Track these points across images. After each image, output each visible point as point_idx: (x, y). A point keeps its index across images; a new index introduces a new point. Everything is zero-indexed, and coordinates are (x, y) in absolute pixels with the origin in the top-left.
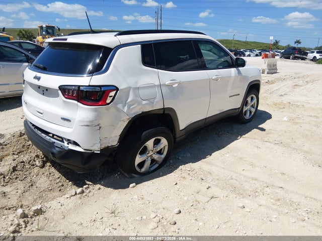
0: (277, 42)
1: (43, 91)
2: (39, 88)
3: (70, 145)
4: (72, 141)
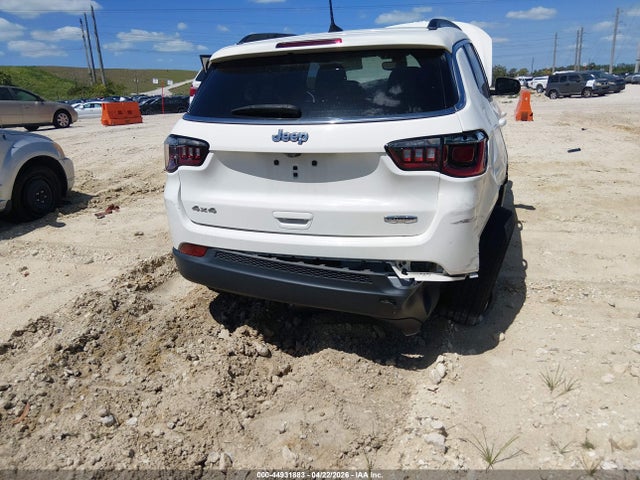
1: (295, 168)
2: (276, 163)
3: (410, 275)
4: (407, 266)
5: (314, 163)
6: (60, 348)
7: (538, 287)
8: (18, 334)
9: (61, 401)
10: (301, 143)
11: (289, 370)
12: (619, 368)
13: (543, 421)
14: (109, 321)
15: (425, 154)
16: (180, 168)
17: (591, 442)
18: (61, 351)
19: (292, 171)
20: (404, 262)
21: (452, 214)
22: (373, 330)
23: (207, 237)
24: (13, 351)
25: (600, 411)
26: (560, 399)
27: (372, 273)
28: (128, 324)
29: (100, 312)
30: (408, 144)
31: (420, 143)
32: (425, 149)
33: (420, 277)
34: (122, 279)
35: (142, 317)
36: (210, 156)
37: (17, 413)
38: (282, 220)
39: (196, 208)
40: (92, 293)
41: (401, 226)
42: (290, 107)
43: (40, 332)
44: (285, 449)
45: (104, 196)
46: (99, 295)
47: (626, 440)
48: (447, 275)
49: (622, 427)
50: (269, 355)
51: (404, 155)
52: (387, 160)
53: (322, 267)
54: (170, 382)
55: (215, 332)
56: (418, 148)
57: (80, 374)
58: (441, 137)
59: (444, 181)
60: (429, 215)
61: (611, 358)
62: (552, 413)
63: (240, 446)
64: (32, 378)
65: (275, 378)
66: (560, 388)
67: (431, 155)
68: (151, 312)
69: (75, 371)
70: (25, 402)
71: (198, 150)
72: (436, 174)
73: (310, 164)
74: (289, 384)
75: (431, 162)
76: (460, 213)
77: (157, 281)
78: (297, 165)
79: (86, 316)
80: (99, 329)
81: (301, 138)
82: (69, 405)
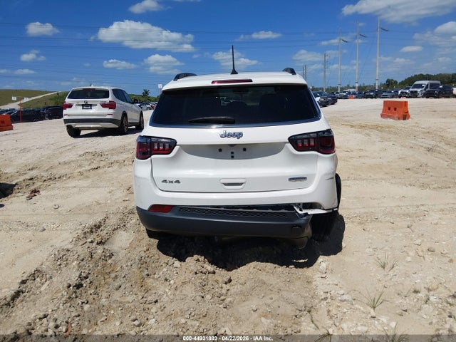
0: (146, 93)
1: (232, 153)
2: (220, 150)
3: (304, 211)
4: (301, 206)
5: (245, 150)
6: (69, 286)
7: (350, 217)
8: (24, 282)
9: (95, 317)
10: (238, 138)
11: (230, 281)
12: (411, 254)
13: (388, 283)
14: (91, 266)
15: (309, 142)
16: (153, 157)
17: (417, 290)
18: (71, 288)
19: (231, 155)
20: (299, 204)
21: (326, 174)
22: (274, 249)
23: (173, 199)
24: (24, 294)
25: (414, 275)
26: (391, 272)
27: (286, 211)
28: (104, 266)
29: (83, 260)
30: (298, 137)
31: (305, 136)
32: (309, 139)
33: (311, 212)
34: (78, 238)
35: (109, 261)
36: (176, 148)
37: (64, 330)
38: (225, 184)
39: (165, 181)
40: (63, 250)
41: (298, 183)
42: (229, 118)
43: (38, 279)
44: (263, 319)
45: (24, 184)
46: (68, 250)
47: (433, 285)
48: (324, 209)
49: (428, 281)
50: (214, 273)
51: (299, 143)
52: (289, 146)
53: (255, 210)
54: (161, 295)
55: (170, 263)
56: (305, 139)
57: (88, 302)
58: (317, 133)
59: (321, 156)
60: (313, 176)
61: (405, 249)
62: (391, 279)
63: (234, 323)
64: (61, 307)
65: (224, 285)
66: (388, 267)
67: (312, 143)
68: (113, 258)
69: (84, 300)
70: (67, 322)
71: (167, 145)
72: (316, 153)
73: (242, 150)
74: (234, 288)
75: (312, 146)
76: (329, 174)
77: (106, 237)
78: (233, 151)
79: (74, 264)
80: (87, 271)
81: (239, 135)
82: (103, 319)
